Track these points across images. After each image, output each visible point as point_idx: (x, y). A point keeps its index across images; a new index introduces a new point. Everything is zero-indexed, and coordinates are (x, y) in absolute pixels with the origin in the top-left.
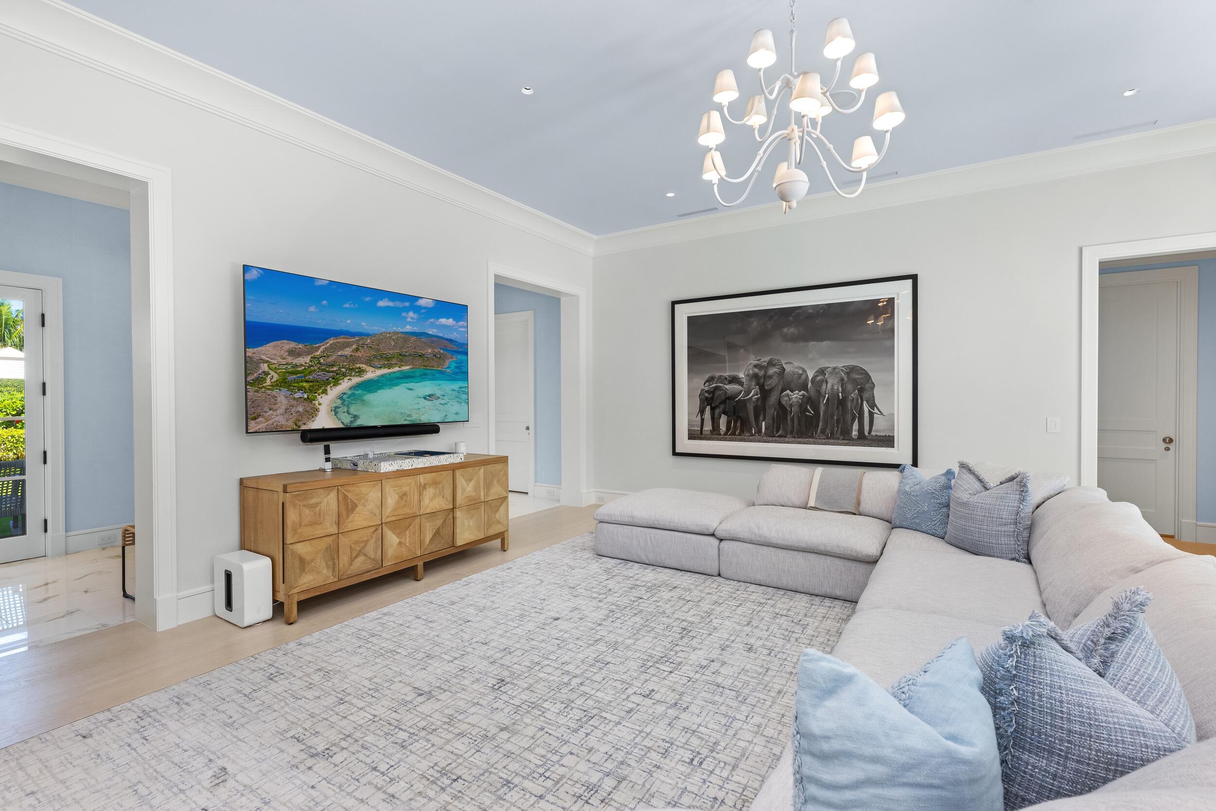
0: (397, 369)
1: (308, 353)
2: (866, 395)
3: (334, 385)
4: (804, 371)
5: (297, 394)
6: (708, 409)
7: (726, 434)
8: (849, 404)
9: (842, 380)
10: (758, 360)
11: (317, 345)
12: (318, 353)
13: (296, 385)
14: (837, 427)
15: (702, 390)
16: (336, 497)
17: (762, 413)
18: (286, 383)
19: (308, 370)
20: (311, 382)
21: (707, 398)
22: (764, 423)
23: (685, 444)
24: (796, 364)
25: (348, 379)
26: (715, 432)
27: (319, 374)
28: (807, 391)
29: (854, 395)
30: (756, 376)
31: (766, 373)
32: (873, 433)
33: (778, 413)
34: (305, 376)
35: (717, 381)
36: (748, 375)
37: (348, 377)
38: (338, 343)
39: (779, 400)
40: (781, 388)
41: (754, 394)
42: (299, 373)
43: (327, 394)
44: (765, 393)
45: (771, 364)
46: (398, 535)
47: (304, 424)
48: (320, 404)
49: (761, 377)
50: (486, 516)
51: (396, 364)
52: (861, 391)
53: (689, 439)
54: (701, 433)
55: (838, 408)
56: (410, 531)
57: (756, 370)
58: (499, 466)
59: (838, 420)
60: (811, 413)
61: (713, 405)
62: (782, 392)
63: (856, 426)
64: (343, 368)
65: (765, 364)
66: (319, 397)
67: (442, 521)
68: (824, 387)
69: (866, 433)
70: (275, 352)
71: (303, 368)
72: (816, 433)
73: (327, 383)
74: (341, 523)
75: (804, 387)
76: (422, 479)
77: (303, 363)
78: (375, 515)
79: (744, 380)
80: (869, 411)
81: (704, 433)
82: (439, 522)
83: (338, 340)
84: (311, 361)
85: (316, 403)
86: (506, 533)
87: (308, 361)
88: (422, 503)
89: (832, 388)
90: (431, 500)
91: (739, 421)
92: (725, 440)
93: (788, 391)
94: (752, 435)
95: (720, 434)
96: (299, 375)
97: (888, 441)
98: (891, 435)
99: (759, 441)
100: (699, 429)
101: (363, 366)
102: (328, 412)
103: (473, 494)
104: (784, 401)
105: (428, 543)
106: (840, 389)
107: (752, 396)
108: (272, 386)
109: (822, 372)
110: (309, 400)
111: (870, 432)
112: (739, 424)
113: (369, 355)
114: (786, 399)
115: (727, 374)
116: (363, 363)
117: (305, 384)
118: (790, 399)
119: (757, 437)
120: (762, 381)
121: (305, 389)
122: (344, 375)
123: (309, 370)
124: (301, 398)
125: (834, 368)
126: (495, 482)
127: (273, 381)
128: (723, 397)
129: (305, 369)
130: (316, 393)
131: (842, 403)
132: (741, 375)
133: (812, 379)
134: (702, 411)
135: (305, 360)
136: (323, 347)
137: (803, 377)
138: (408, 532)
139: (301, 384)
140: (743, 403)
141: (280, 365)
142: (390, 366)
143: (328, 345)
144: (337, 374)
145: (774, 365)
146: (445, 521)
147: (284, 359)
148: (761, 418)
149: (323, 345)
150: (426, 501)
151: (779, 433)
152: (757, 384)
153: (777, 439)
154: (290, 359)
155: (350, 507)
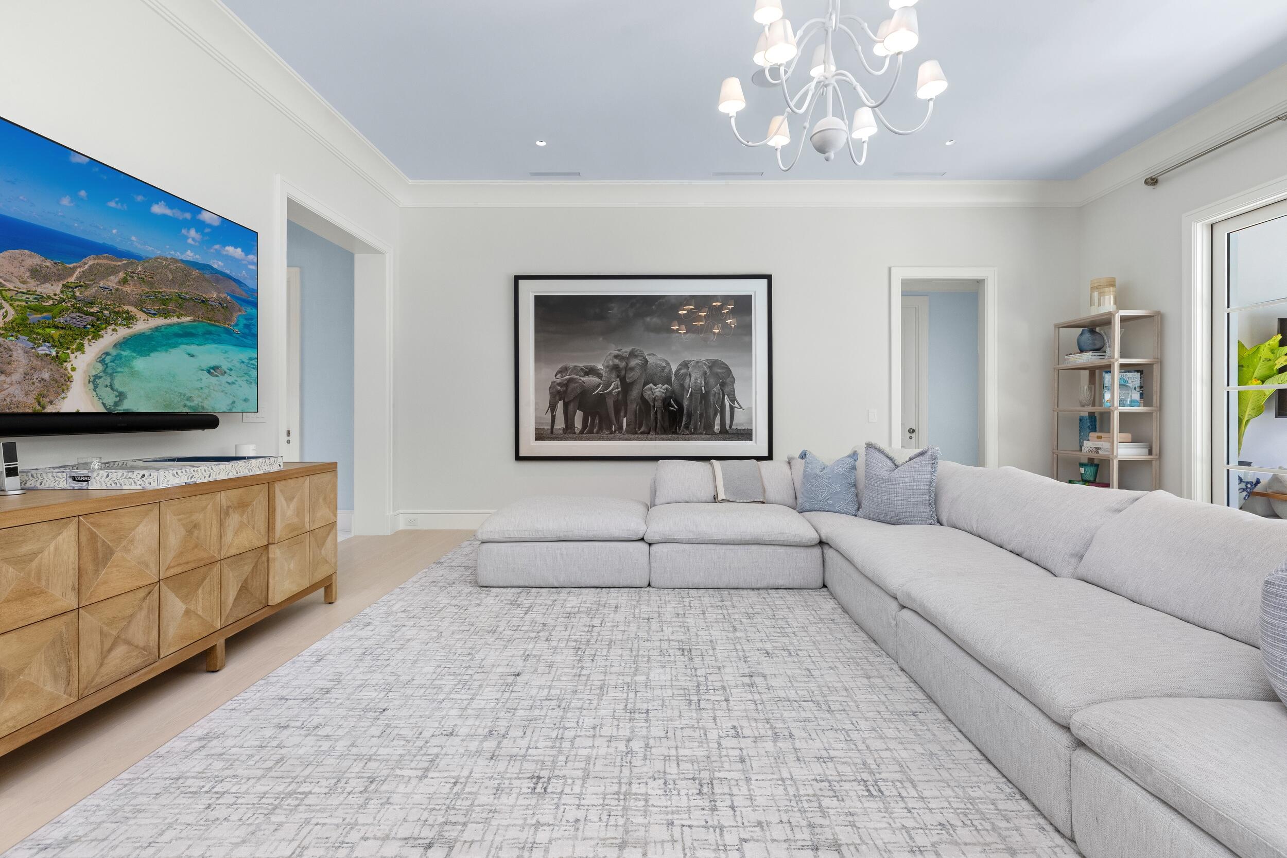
0: (174, 320)
1: (60, 277)
2: (727, 389)
3: (93, 338)
4: (668, 364)
5: (41, 348)
6: (560, 405)
7: (582, 432)
8: (712, 398)
9: (705, 373)
10: (619, 350)
11: (71, 265)
12: (72, 279)
13: (40, 331)
14: (700, 422)
15: (553, 382)
16: (74, 538)
17: (623, 408)
18: (25, 326)
19: (56, 308)
20: (62, 328)
21: (559, 392)
22: (625, 420)
23: (530, 446)
24: (660, 356)
25: (113, 330)
26: (569, 431)
27: (73, 315)
28: (670, 384)
29: (716, 389)
30: (616, 368)
31: (627, 364)
32: (734, 427)
33: (640, 408)
34: (53, 317)
35: (572, 371)
36: (607, 367)
37: (113, 327)
38: (100, 265)
39: (642, 394)
40: (643, 381)
41: (615, 387)
42: (46, 311)
43: (83, 353)
44: (626, 387)
45: (633, 354)
46: (185, 598)
47: (51, 402)
48: (73, 369)
49: (622, 369)
50: (311, 553)
51: (174, 312)
52: (723, 385)
53: (536, 439)
54: (552, 432)
55: (701, 403)
56: (203, 588)
57: (617, 361)
58: (327, 477)
59: (701, 415)
60: (674, 407)
61: (566, 400)
62: (645, 385)
63: (718, 420)
64: (106, 309)
65: (627, 355)
66: (72, 356)
67: (251, 566)
68: (687, 380)
69: (728, 428)
70: (12, 269)
71: (51, 302)
72: (680, 429)
73: (83, 333)
74: (83, 588)
75: (668, 381)
76: (223, 498)
77: (52, 295)
78: (147, 566)
79: (603, 372)
80: (730, 405)
81: (555, 432)
82: (248, 569)
83: (100, 261)
84: (62, 292)
85: (69, 366)
86: (334, 577)
87: (58, 292)
88: (223, 540)
89: (696, 382)
90: (236, 533)
91: (597, 418)
92: (581, 439)
93: (651, 385)
94: (612, 433)
95: (575, 433)
96: (45, 314)
97: (746, 435)
98: (749, 428)
99: (620, 439)
100: (550, 427)
101: (132, 309)
102: (84, 384)
103: (296, 520)
104: (647, 395)
105: (231, 605)
106: (703, 383)
107: (612, 390)
108: (5, 329)
109: (685, 365)
110: (59, 360)
111: (730, 427)
112: (597, 421)
113: (139, 291)
114: (649, 392)
115: (581, 365)
116: (131, 305)
117: (53, 331)
118: (653, 393)
119: (618, 435)
120: (623, 372)
121: (54, 341)
122: (108, 322)
123: (59, 307)
124: (47, 355)
125: (698, 362)
126: (321, 500)
127: (7, 320)
128: (579, 391)
129: (54, 304)
130: (68, 349)
131: (705, 397)
132: (600, 366)
133: (676, 372)
134: (553, 407)
135: (53, 289)
136: (79, 270)
137: (667, 370)
138: (200, 591)
139: (48, 330)
140: (602, 398)
141: (19, 292)
142: (165, 314)
143: (87, 266)
144: (98, 319)
145: (636, 356)
146: (255, 567)
147: (24, 282)
148: (622, 414)
149: (80, 267)
150: (229, 536)
151: (642, 430)
152: (618, 377)
153: (640, 436)
154: (32, 285)
155: (100, 555)
